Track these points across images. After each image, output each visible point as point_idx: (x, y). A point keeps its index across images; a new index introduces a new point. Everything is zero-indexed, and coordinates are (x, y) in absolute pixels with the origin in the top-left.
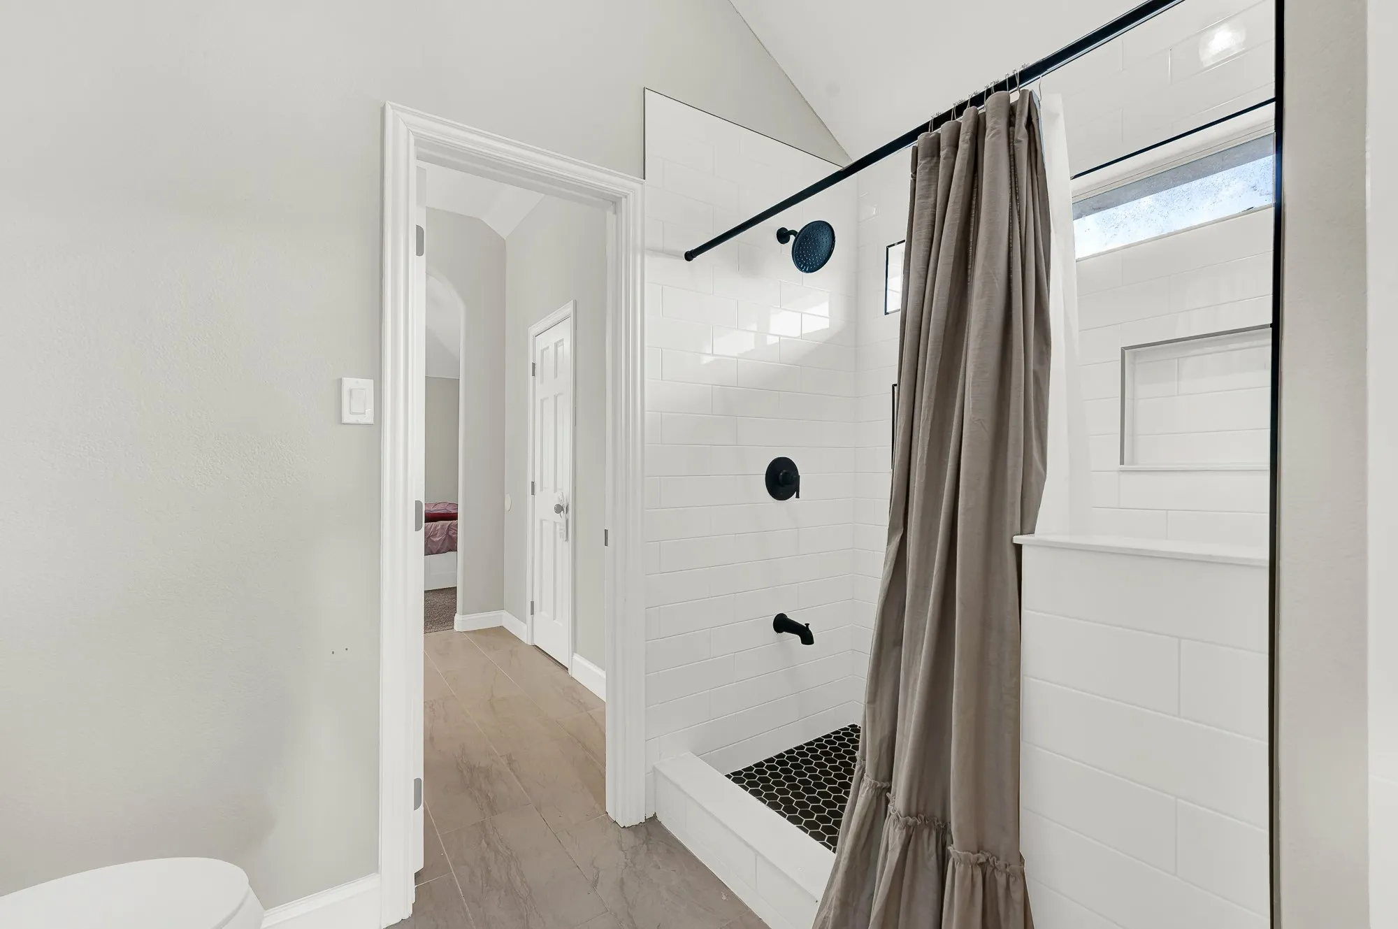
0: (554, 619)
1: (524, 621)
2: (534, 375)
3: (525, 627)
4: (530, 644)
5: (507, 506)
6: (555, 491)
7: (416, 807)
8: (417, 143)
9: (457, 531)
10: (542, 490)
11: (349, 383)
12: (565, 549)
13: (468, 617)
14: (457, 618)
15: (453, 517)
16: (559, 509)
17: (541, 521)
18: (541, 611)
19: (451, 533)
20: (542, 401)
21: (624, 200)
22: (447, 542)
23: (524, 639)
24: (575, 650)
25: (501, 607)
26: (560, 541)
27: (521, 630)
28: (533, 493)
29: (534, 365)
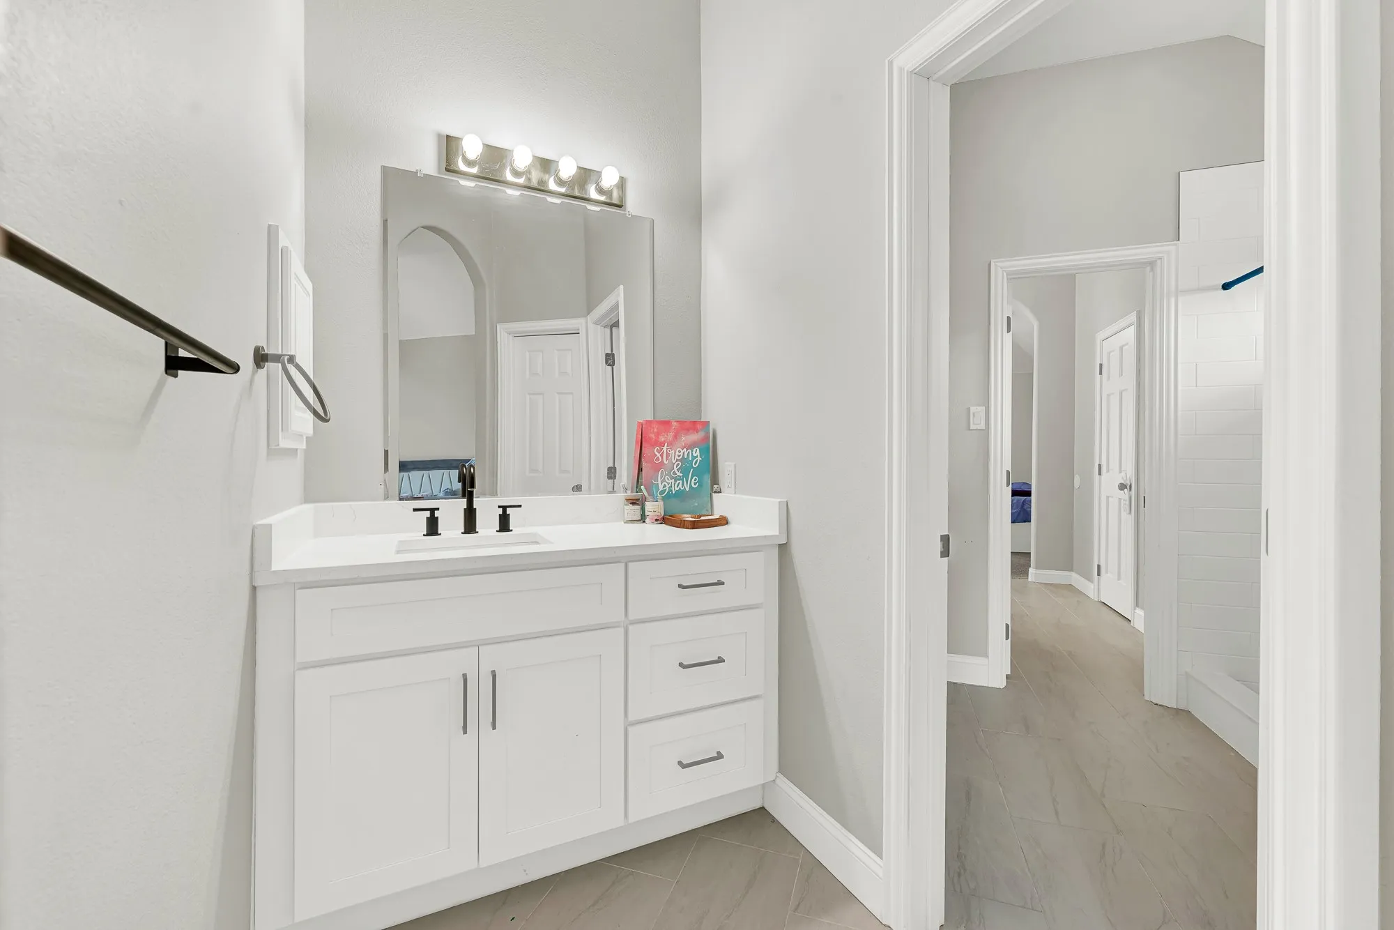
0: (1119, 580)
1: (1090, 579)
2: (1101, 373)
3: (1092, 586)
4: (1096, 600)
5: (1077, 484)
6: (1120, 472)
7: (1007, 638)
8: (1007, 275)
9: (1031, 505)
10: (1108, 471)
11: (973, 409)
12: (1129, 521)
13: (1039, 571)
14: (1031, 570)
15: (1028, 494)
16: (1122, 487)
17: (1108, 497)
18: (1107, 572)
19: (1025, 507)
20: (1108, 395)
21: (1159, 261)
22: (1022, 513)
23: (1092, 597)
24: (1137, 605)
25: (1071, 570)
26: (1124, 514)
27: (1089, 589)
28: (1100, 474)
29: (1101, 365)
